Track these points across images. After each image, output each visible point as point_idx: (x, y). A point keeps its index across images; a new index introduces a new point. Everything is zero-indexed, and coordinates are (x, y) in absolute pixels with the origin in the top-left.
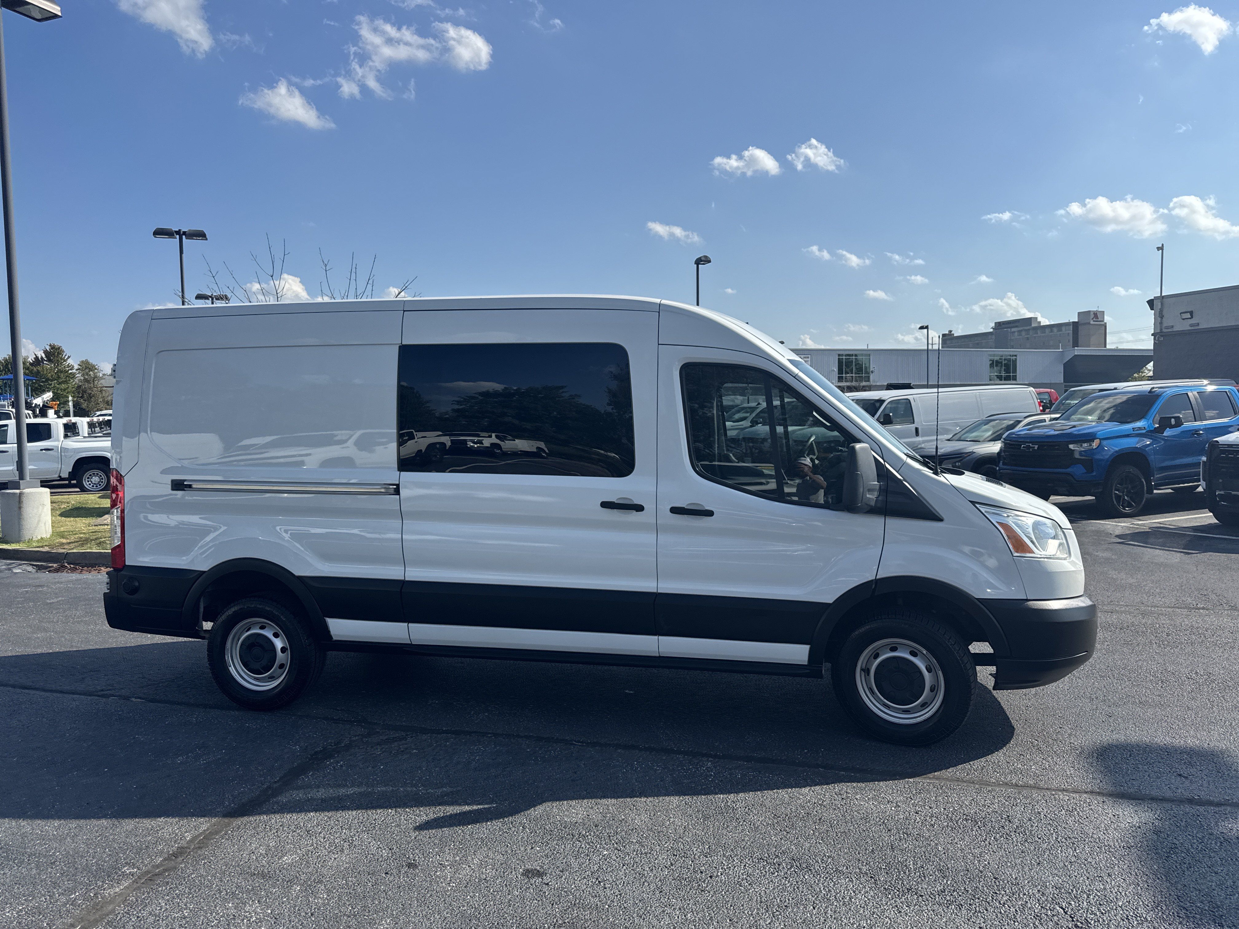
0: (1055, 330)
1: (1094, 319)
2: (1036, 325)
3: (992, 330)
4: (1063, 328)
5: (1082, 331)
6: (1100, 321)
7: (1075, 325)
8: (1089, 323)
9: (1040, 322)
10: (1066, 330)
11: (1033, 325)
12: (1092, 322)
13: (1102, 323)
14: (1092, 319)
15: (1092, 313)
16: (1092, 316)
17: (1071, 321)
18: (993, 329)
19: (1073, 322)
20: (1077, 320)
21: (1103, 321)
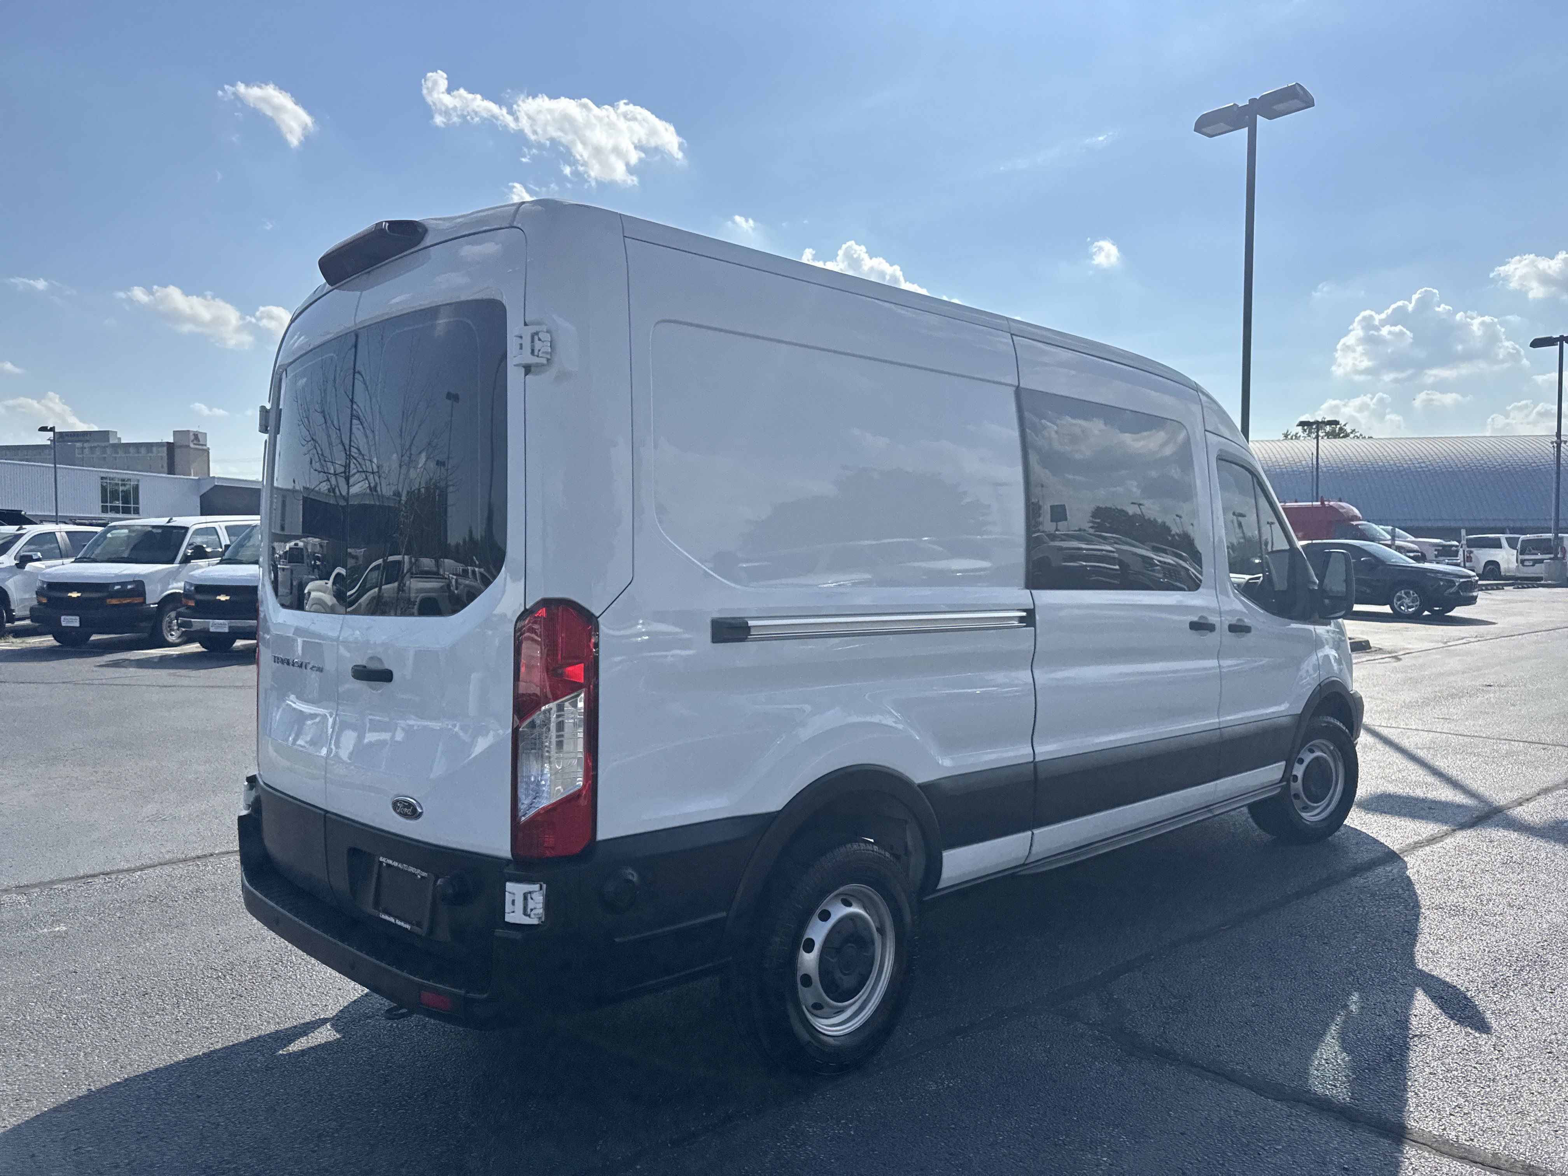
0: (143, 450)
1: (195, 442)
2: (116, 441)
3: (49, 443)
4: (154, 449)
5: (179, 455)
6: (202, 445)
7: (170, 447)
8: (188, 446)
9: (120, 439)
10: (158, 452)
11: (111, 442)
12: (192, 446)
13: (204, 447)
14: (192, 441)
15: (191, 434)
16: (192, 437)
17: (164, 441)
18: (51, 440)
19: (168, 443)
20: (172, 441)
21: (205, 445)
